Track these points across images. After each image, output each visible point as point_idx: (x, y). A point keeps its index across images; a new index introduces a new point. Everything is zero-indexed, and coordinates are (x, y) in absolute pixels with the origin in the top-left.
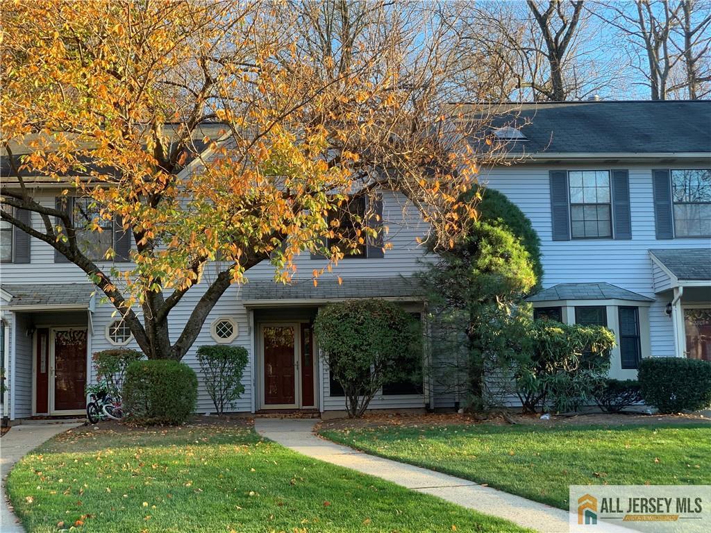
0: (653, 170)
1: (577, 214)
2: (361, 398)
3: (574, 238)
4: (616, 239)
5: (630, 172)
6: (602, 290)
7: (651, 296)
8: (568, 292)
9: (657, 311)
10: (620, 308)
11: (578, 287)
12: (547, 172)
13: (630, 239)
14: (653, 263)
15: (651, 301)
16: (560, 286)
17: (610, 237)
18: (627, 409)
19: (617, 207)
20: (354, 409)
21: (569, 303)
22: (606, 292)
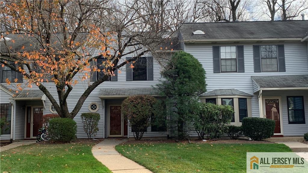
0: (253, 46)
1: (223, 63)
3: (222, 72)
4: (238, 72)
5: (244, 46)
6: (232, 92)
7: (252, 94)
8: (219, 93)
9: (254, 99)
10: (239, 98)
11: (223, 91)
12: (212, 47)
13: (244, 72)
14: (253, 82)
15: (252, 96)
16: (216, 90)
17: (236, 72)
18: (240, 138)
19: (239, 60)
21: (219, 97)
22: (234, 93)
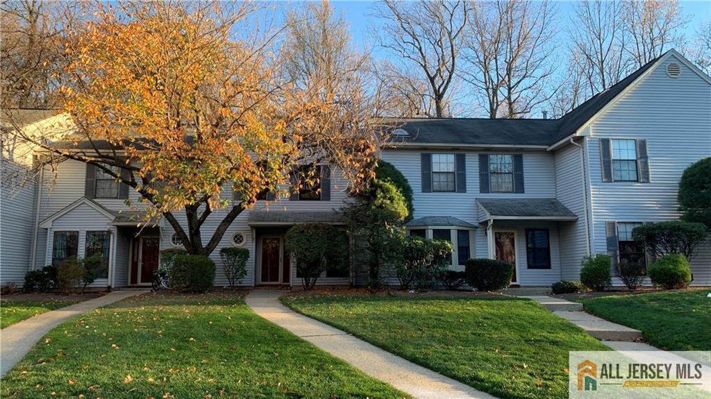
0: (480, 155)
1: (436, 178)
2: (312, 279)
3: (434, 191)
4: (458, 192)
5: (466, 155)
6: (449, 220)
7: (476, 224)
8: (429, 221)
9: (479, 232)
10: (458, 230)
11: (437, 218)
12: (419, 153)
13: (465, 192)
14: (478, 206)
15: (476, 227)
16: (426, 217)
17: (454, 191)
18: (460, 288)
19: (458, 175)
20: (307, 285)
21: (430, 227)
22: (451, 221)
